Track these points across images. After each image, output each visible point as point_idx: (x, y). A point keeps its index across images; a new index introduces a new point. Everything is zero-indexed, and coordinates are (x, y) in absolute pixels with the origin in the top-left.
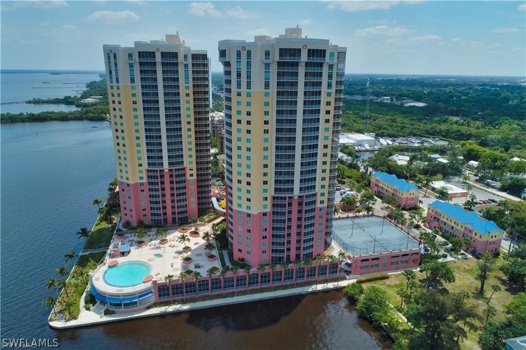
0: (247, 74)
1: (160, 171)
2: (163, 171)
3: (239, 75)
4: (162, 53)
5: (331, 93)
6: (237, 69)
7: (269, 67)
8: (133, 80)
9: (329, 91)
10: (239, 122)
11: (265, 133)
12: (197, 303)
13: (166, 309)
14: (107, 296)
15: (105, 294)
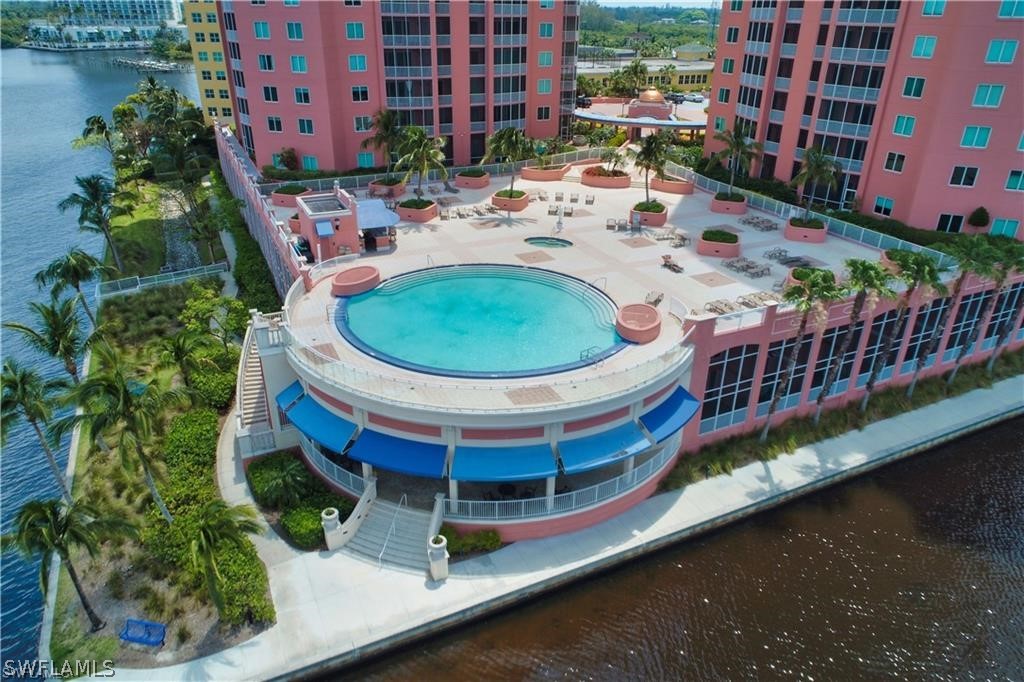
12: (870, 428)
13: (767, 477)
14: (451, 441)
15: (435, 430)
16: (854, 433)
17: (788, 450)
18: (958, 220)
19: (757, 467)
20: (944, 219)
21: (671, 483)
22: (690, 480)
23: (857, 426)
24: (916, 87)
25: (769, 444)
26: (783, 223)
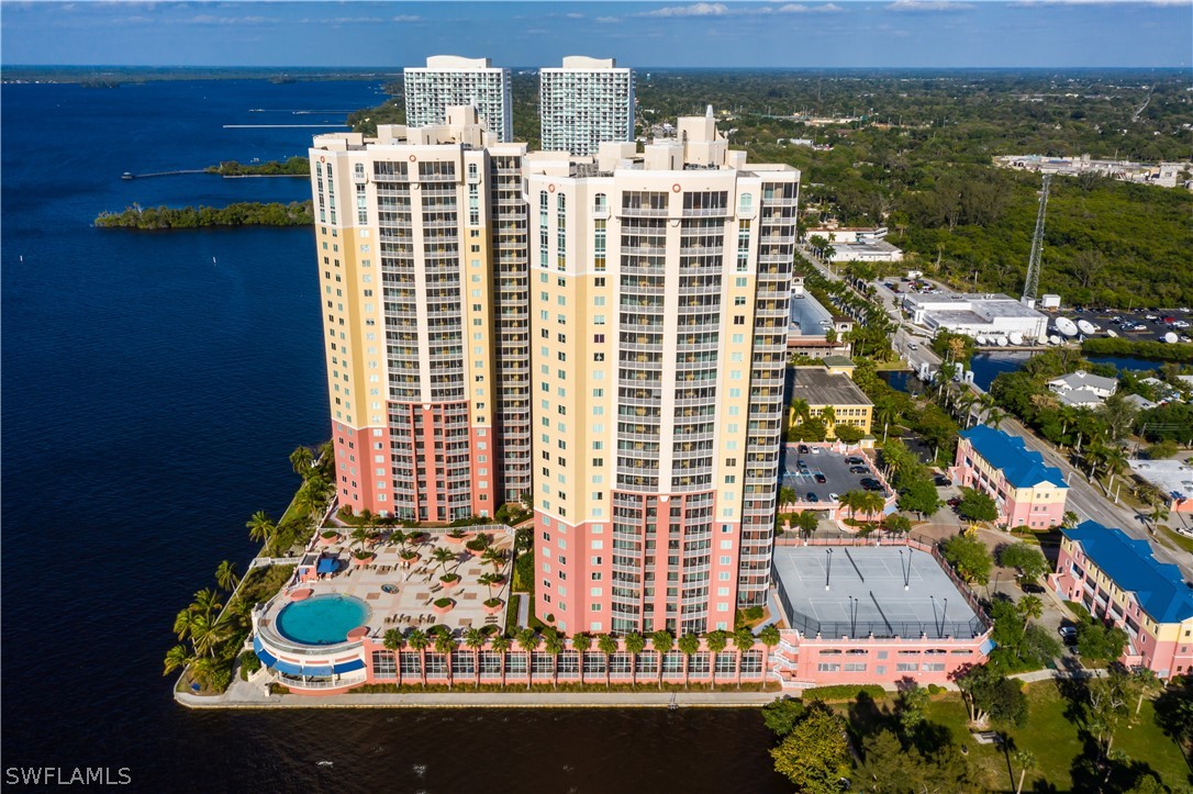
0: (559, 240)
1: (415, 407)
2: (420, 406)
3: (544, 240)
4: (421, 164)
5: (745, 279)
7: (604, 225)
8: (363, 219)
9: (742, 274)
10: (545, 333)
11: (596, 359)
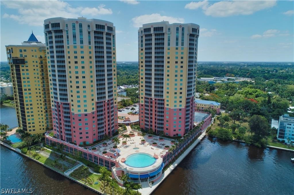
0: (182, 39)
1: (104, 102)
4: (108, 27)
6: (177, 36)
8: (90, 43)
12: (176, 161)
13: (170, 169)
14: (149, 173)
15: (147, 173)
16: (175, 162)
17: (170, 166)
18: (175, 135)
19: (169, 168)
20: (174, 135)
21: (163, 172)
22: (164, 171)
23: (175, 161)
24: (167, 121)
25: (169, 166)
26: (158, 139)
